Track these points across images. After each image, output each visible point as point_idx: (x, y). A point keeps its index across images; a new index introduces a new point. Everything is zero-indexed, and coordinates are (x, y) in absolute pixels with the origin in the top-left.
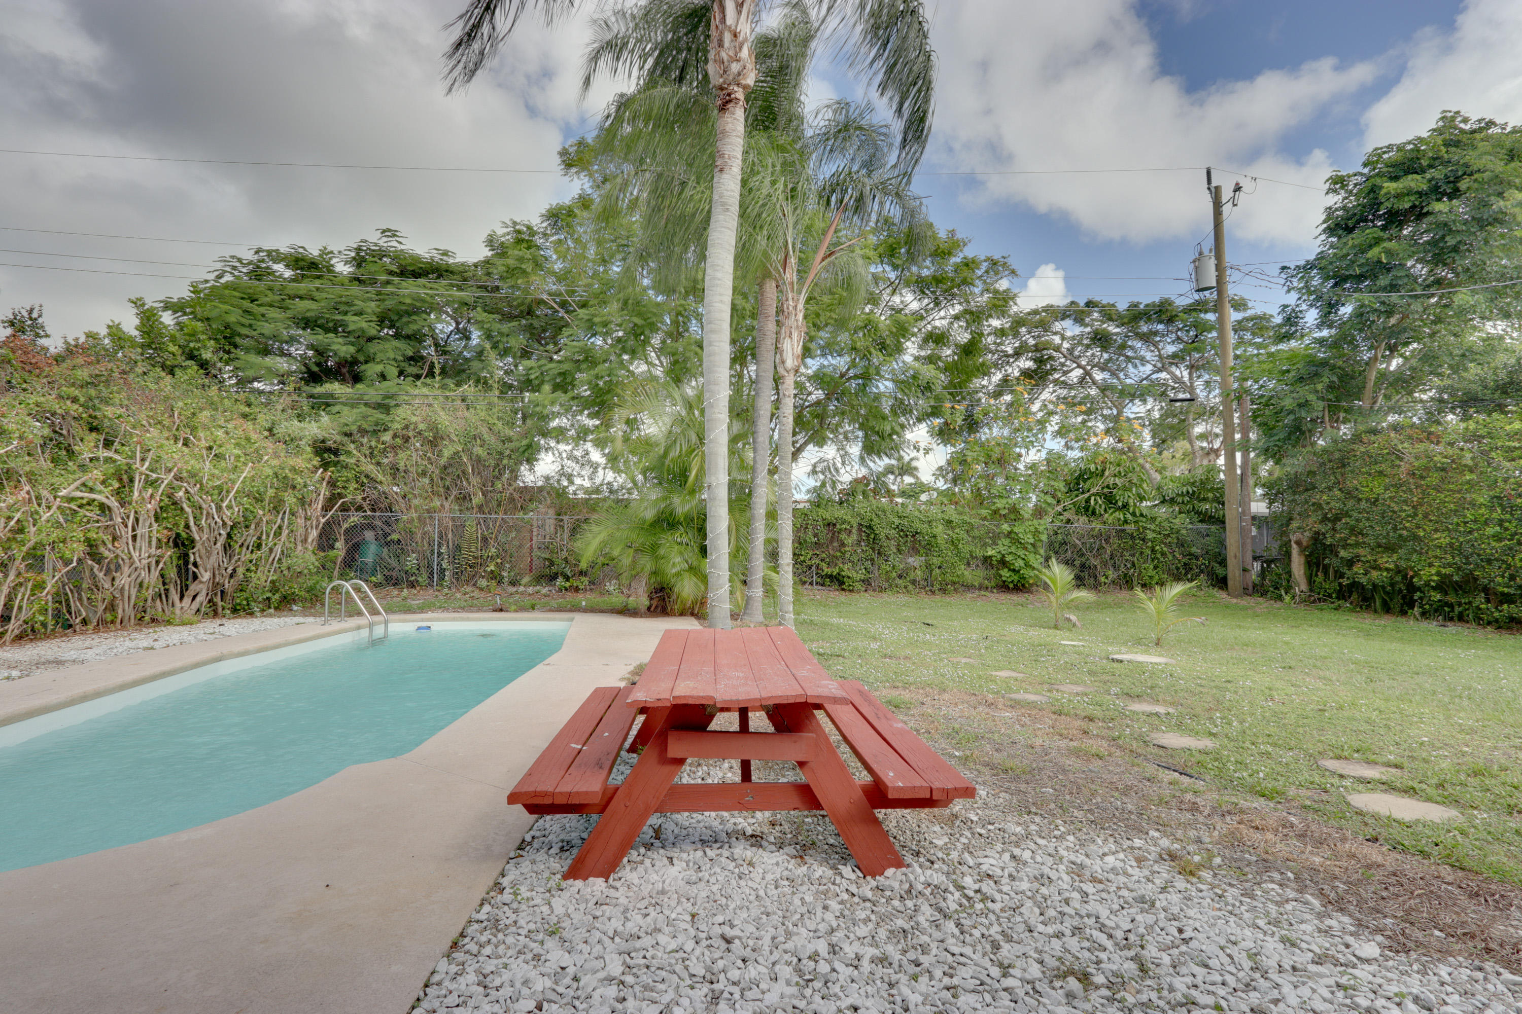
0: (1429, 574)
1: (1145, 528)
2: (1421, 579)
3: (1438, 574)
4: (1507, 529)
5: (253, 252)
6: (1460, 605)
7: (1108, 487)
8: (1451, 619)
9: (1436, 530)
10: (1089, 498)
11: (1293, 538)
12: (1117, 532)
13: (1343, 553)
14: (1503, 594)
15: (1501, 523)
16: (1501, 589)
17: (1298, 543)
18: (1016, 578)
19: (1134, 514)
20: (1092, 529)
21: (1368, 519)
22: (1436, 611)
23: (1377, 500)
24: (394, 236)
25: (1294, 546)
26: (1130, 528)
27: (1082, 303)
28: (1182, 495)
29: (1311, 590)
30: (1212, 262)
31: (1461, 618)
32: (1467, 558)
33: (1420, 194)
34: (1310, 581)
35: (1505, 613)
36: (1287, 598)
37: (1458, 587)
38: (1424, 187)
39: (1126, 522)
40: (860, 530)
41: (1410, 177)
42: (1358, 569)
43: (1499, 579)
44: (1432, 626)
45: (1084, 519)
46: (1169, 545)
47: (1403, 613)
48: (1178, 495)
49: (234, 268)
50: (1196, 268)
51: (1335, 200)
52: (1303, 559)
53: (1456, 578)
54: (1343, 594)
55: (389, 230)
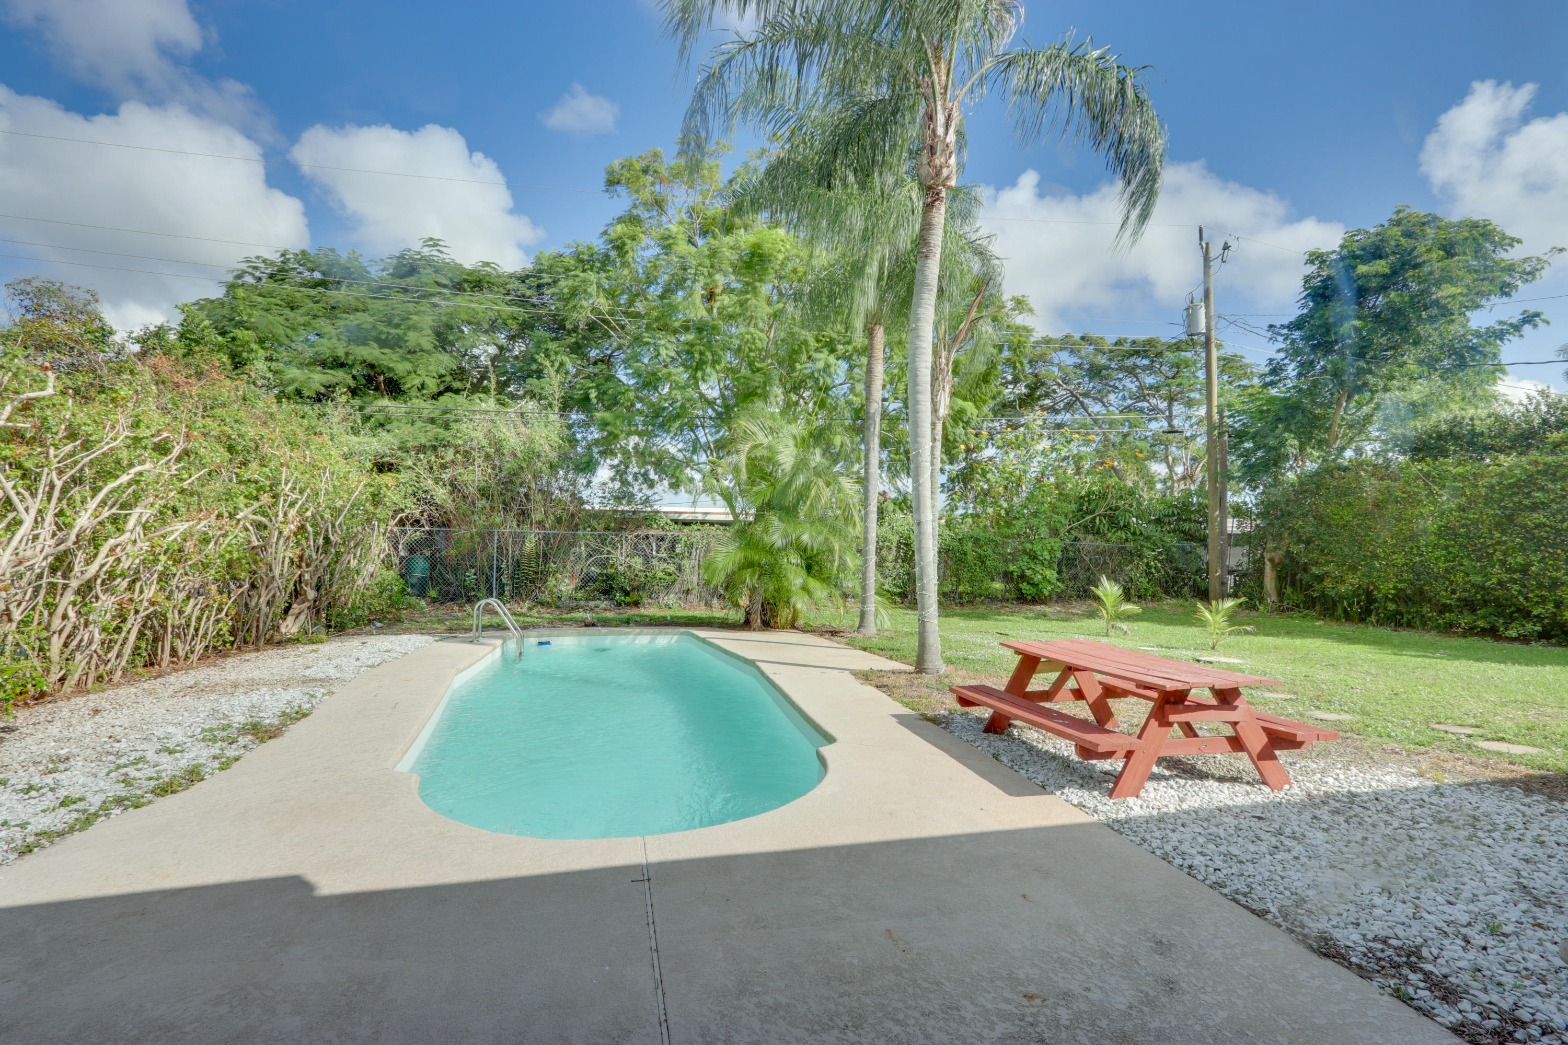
0: (1388, 587)
1: (1142, 546)
2: (1380, 591)
3: (1395, 588)
4: (1450, 553)
5: (279, 254)
6: (1409, 613)
7: (1111, 509)
8: (1401, 625)
9: (1394, 553)
10: (1094, 518)
11: (1267, 556)
12: (1120, 549)
13: (1315, 570)
14: (1444, 605)
15: (1446, 548)
16: (1444, 601)
17: (1271, 560)
18: (1034, 591)
19: (1134, 534)
20: (1098, 547)
21: (1338, 542)
22: (1388, 618)
23: (1345, 526)
24: (435, 245)
25: (1267, 563)
26: (1130, 546)
27: (1077, 336)
28: (1168, 515)
29: (1281, 601)
30: (1202, 311)
31: (1409, 625)
32: (1418, 575)
33: (1385, 276)
34: (1280, 594)
35: (1447, 620)
36: (1261, 608)
37: (1408, 600)
38: (1387, 270)
39: (1127, 540)
40: (898, 548)
41: (1378, 262)
42: (1328, 583)
43: (1444, 593)
44: (1385, 632)
45: (1090, 537)
46: (1160, 561)
47: (1362, 620)
48: (1165, 516)
49: (256, 268)
50: (1189, 315)
51: (1311, 269)
52: (1274, 574)
53: (1409, 592)
54: (1310, 603)
55: (431, 239)
